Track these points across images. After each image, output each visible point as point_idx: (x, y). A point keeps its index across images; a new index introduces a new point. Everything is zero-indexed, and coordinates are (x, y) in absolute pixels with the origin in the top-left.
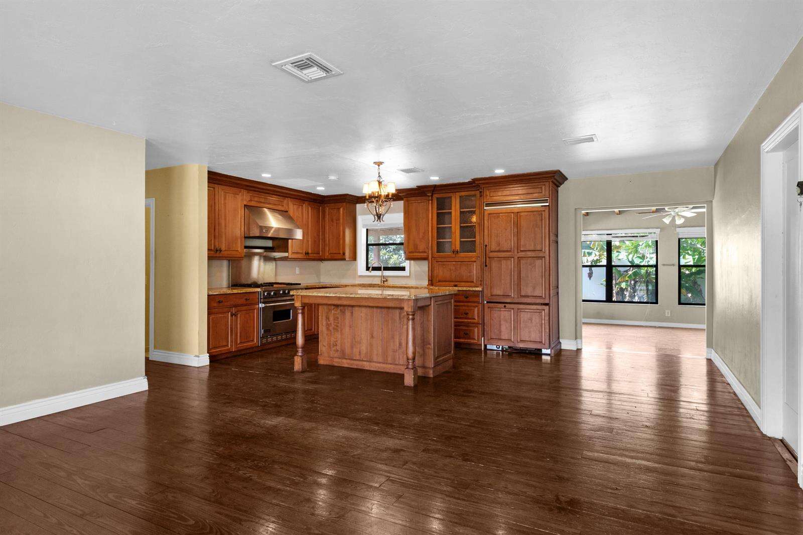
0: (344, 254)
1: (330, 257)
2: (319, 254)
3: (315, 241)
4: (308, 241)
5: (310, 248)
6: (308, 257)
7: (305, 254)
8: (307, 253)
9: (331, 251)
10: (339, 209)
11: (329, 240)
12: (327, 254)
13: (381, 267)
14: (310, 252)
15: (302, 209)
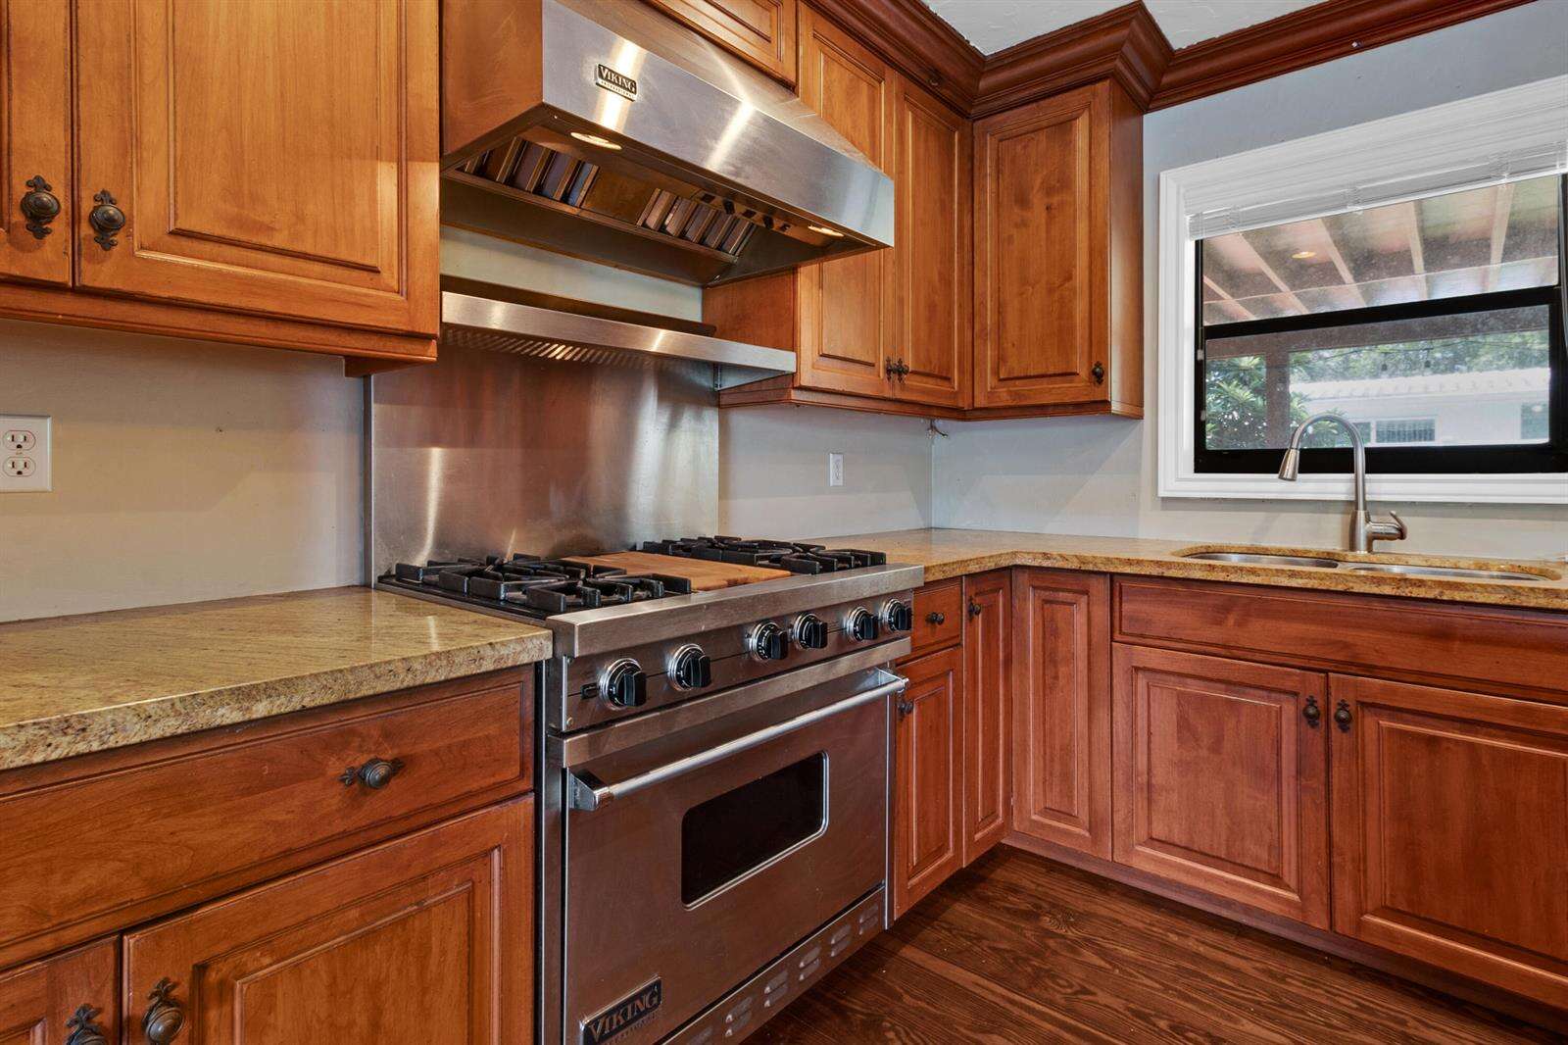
0: (1099, 376)
1: (1004, 398)
2: (948, 379)
3: (932, 308)
4: (901, 301)
5: (909, 337)
6: (899, 395)
7: (888, 371)
8: (896, 371)
9: (1015, 366)
10: (1064, 126)
11: (1000, 309)
12: (990, 381)
13: (1348, 454)
14: (909, 362)
15: (873, 101)
